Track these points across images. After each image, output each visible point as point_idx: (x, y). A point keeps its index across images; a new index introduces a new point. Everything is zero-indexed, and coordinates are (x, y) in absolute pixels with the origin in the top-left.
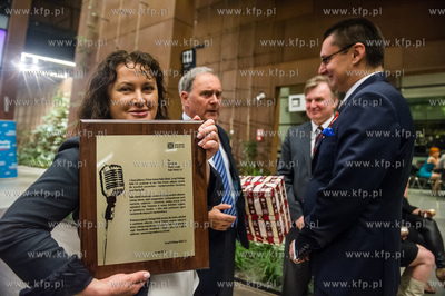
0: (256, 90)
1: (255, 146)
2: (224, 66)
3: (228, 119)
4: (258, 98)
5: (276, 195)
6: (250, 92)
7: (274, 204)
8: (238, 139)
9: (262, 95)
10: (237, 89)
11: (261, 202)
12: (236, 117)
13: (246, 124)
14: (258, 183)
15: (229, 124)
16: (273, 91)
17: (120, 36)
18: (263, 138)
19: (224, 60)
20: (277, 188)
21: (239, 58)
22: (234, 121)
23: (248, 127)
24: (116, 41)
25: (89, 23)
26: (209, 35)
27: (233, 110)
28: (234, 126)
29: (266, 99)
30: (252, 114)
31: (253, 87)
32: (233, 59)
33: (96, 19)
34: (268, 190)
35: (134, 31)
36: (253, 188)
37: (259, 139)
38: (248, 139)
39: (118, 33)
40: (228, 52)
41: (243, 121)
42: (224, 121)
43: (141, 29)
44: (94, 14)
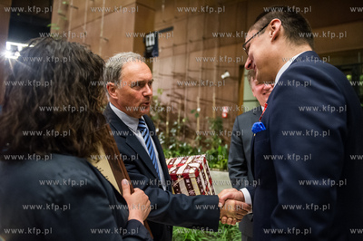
0: (221, 69)
1: (221, 122)
2: (191, 47)
3: (195, 97)
4: (223, 77)
5: (200, 174)
6: (215, 72)
7: (200, 184)
8: (205, 115)
9: (227, 74)
10: (203, 68)
11: (186, 184)
12: (202, 95)
13: (212, 102)
14: (180, 164)
15: (195, 102)
16: (237, 69)
17: (87, 23)
18: (228, 115)
19: (191, 41)
20: (201, 167)
21: (204, 39)
22: (201, 99)
23: (214, 104)
24: (84, 27)
25: (60, 11)
26: (176, 18)
27: (200, 89)
28: (201, 104)
29: (230, 77)
30: (217, 92)
31: (218, 66)
32: (198, 40)
33: (67, 7)
34: (192, 171)
35: (100, 17)
36: (176, 170)
37: (225, 115)
38: (214, 116)
39: (85, 21)
40: (195, 34)
41: (209, 98)
42: (192, 99)
43: (105, 15)
44: (64, 3)
